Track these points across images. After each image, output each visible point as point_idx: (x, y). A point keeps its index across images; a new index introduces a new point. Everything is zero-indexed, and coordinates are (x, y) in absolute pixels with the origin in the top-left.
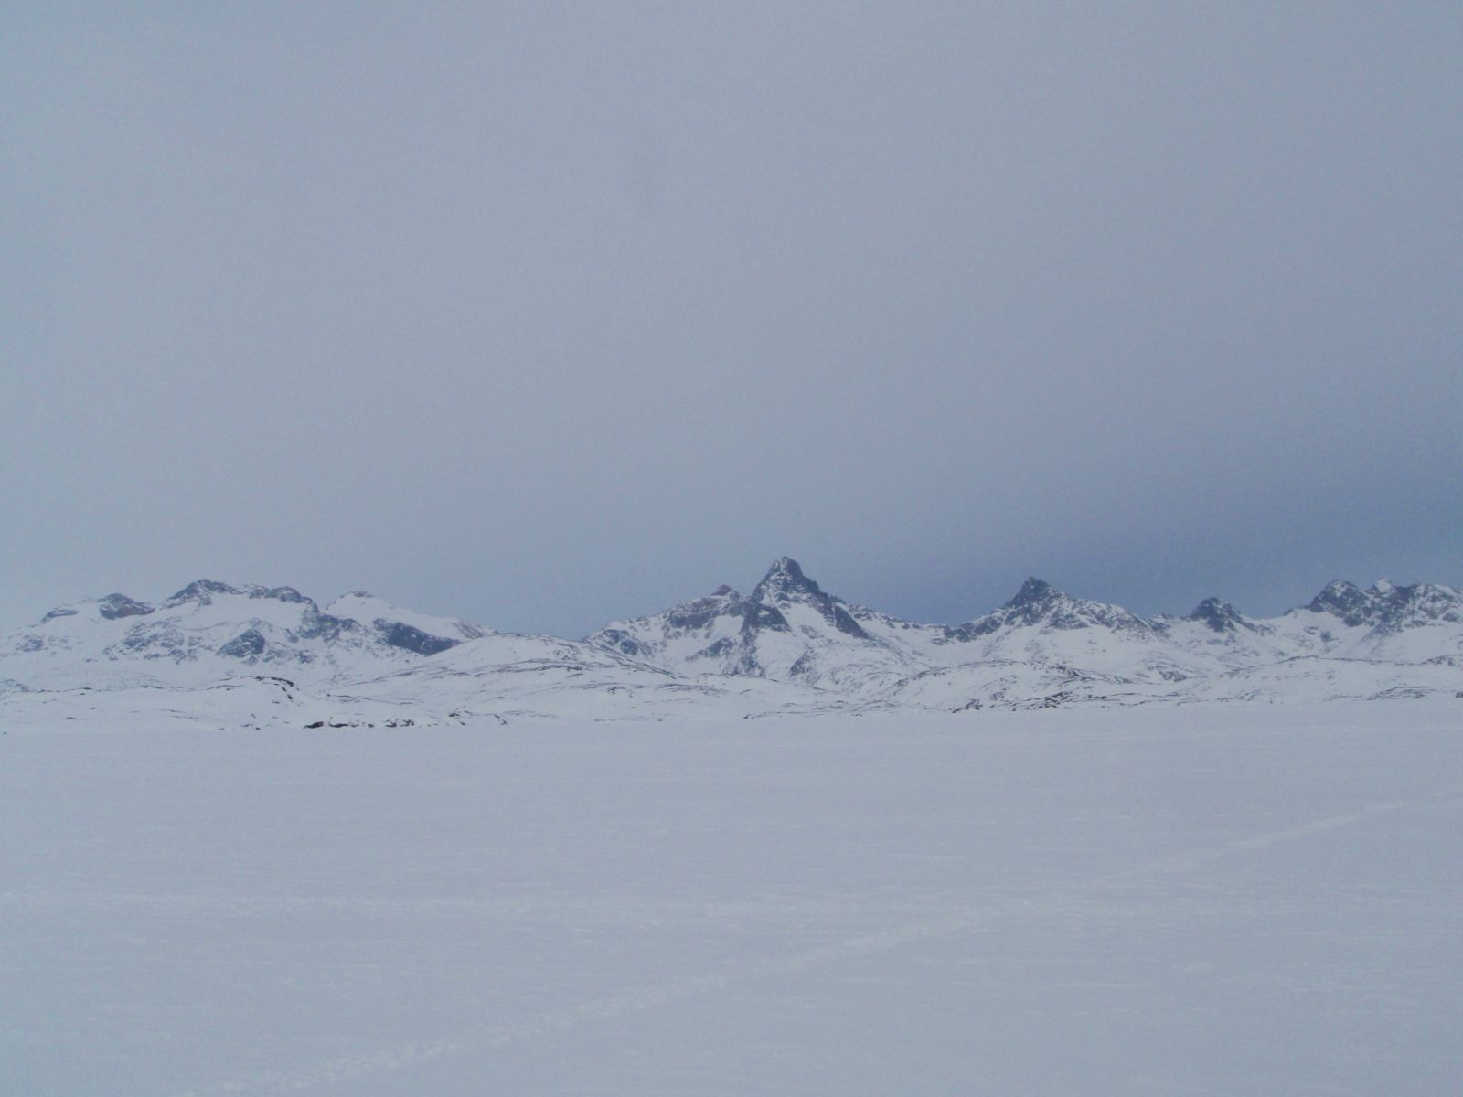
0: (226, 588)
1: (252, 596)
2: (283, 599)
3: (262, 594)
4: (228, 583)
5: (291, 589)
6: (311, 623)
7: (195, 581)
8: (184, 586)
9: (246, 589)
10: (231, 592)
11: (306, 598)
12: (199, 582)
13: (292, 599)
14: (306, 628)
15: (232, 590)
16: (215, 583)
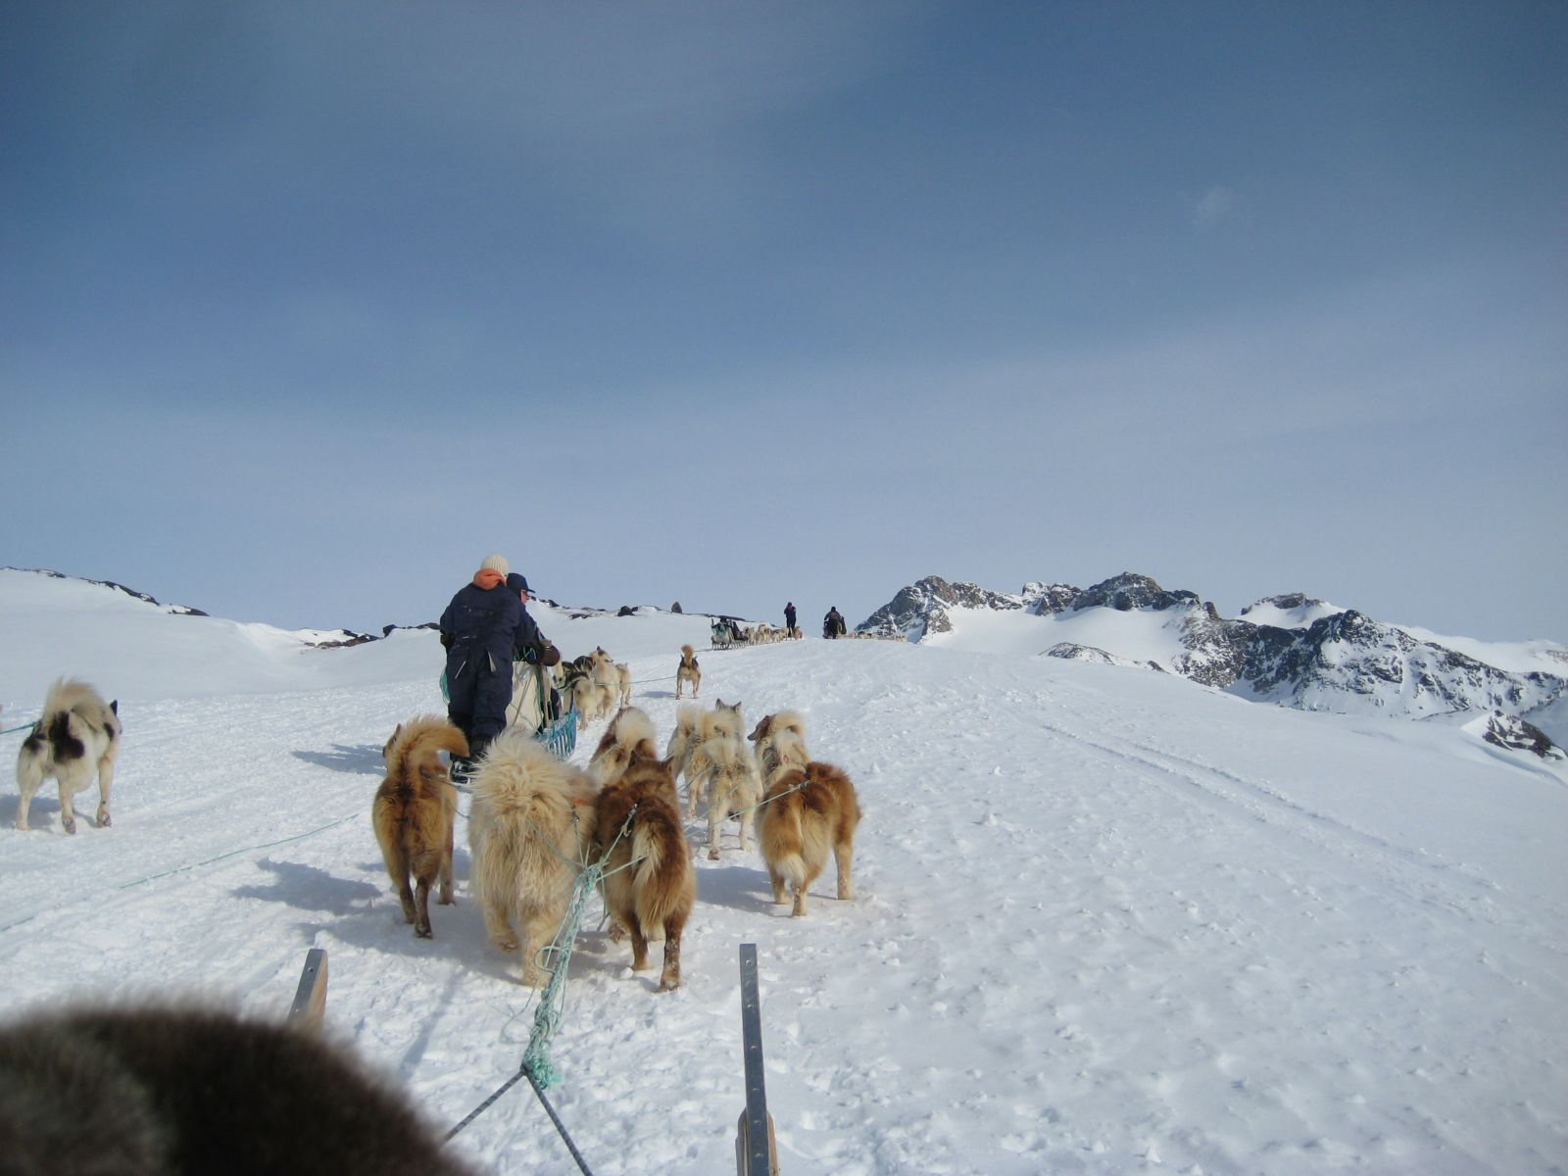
0: (981, 595)
1: (1040, 608)
2: (1122, 604)
3: (1067, 602)
4: (983, 588)
5: (1137, 579)
6: (1210, 646)
7: (912, 585)
8: (889, 599)
9: (1028, 596)
10: (993, 605)
11: (1180, 595)
12: (919, 584)
13: (1145, 602)
14: (1199, 657)
15: (992, 600)
16: (959, 587)
